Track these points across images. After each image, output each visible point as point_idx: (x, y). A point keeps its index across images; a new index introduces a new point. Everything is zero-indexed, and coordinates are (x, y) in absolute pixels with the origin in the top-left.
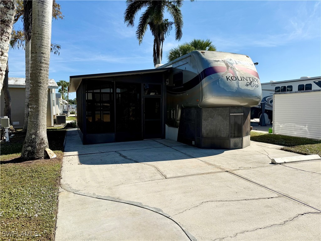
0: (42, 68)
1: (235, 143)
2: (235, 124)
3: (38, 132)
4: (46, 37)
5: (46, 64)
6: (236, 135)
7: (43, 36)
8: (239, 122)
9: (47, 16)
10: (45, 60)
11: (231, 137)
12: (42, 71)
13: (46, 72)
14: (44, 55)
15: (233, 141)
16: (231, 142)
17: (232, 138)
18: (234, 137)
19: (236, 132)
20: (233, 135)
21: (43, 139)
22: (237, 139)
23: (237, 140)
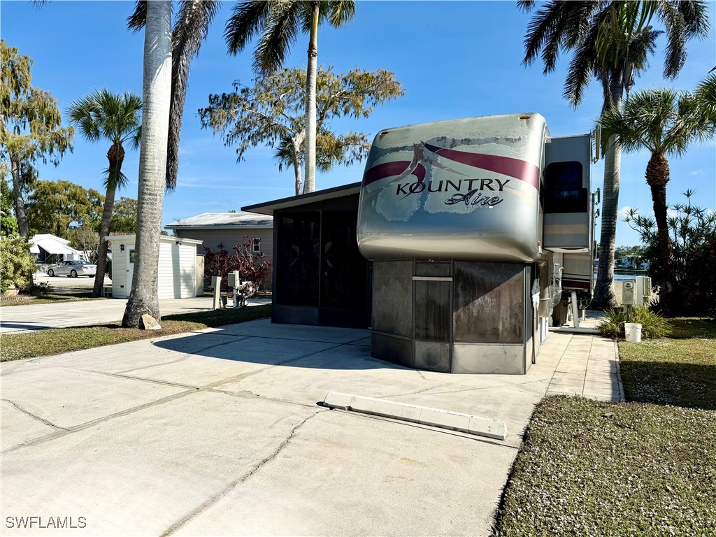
0: (144, 201)
1: (429, 355)
2: (428, 304)
3: (137, 290)
4: (149, 157)
5: (150, 194)
6: (432, 333)
7: (146, 157)
8: (442, 299)
9: (152, 127)
10: (148, 190)
11: (418, 337)
12: (144, 206)
13: (149, 206)
14: (147, 183)
15: (421, 348)
16: (417, 350)
17: (420, 340)
18: (427, 338)
19: (431, 326)
20: (422, 333)
21: (142, 300)
22: (434, 344)
23: (436, 347)
